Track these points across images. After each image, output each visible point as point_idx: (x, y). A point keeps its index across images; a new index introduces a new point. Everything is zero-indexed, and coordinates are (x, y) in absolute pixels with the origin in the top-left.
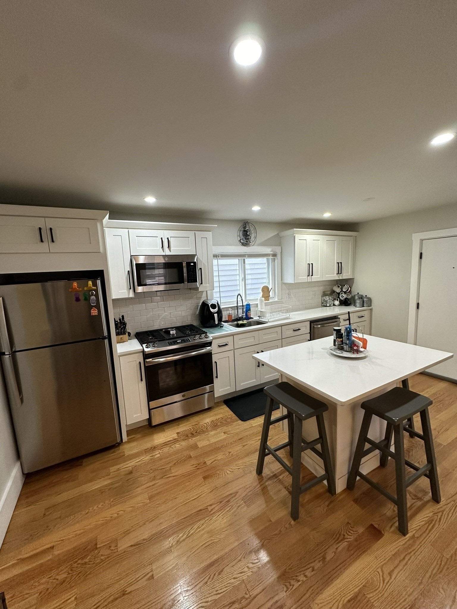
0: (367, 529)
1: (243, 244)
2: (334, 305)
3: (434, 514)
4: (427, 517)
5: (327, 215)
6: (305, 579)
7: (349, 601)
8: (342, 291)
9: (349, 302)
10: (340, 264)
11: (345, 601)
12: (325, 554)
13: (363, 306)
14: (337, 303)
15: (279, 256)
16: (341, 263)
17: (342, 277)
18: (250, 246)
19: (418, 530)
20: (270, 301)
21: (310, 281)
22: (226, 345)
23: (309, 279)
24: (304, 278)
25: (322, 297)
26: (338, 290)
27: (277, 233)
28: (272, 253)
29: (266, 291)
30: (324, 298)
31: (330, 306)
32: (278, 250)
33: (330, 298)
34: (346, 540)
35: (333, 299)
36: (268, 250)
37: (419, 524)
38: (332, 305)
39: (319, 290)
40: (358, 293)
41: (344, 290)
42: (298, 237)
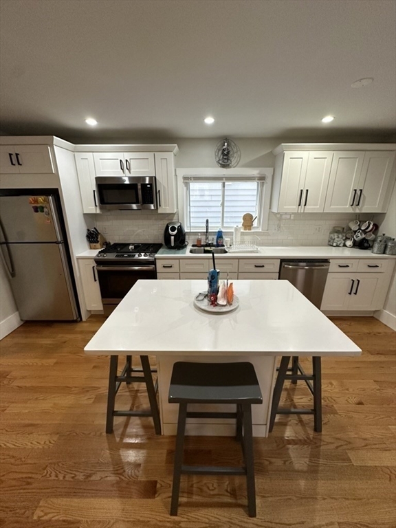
0: (148, 481)
1: (223, 166)
2: (345, 245)
3: (229, 522)
4: (218, 518)
5: (328, 120)
6: (61, 478)
7: (64, 521)
8: (360, 229)
9: (366, 244)
10: (358, 192)
11: (61, 519)
12: (94, 474)
13: (384, 253)
14: (349, 243)
15: (269, 180)
16: (361, 190)
17: (360, 209)
18: (231, 167)
19: (190, 522)
20: (252, 231)
21: (302, 211)
22: (171, 267)
23: (301, 209)
24: (293, 208)
25: (330, 233)
26: (354, 227)
27: (270, 151)
28: (258, 176)
29: (248, 220)
30: (332, 235)
31: (337, 246)
32: (268, 172)
33: (340, 236)
34: (121, 477)
35: (344, 238)
36: (255, 172)
37: (199, 518)
38: (342, 245)
39: (328, 225)
40: (384, 235)
41: (362, 229)
42: (288, 154)
